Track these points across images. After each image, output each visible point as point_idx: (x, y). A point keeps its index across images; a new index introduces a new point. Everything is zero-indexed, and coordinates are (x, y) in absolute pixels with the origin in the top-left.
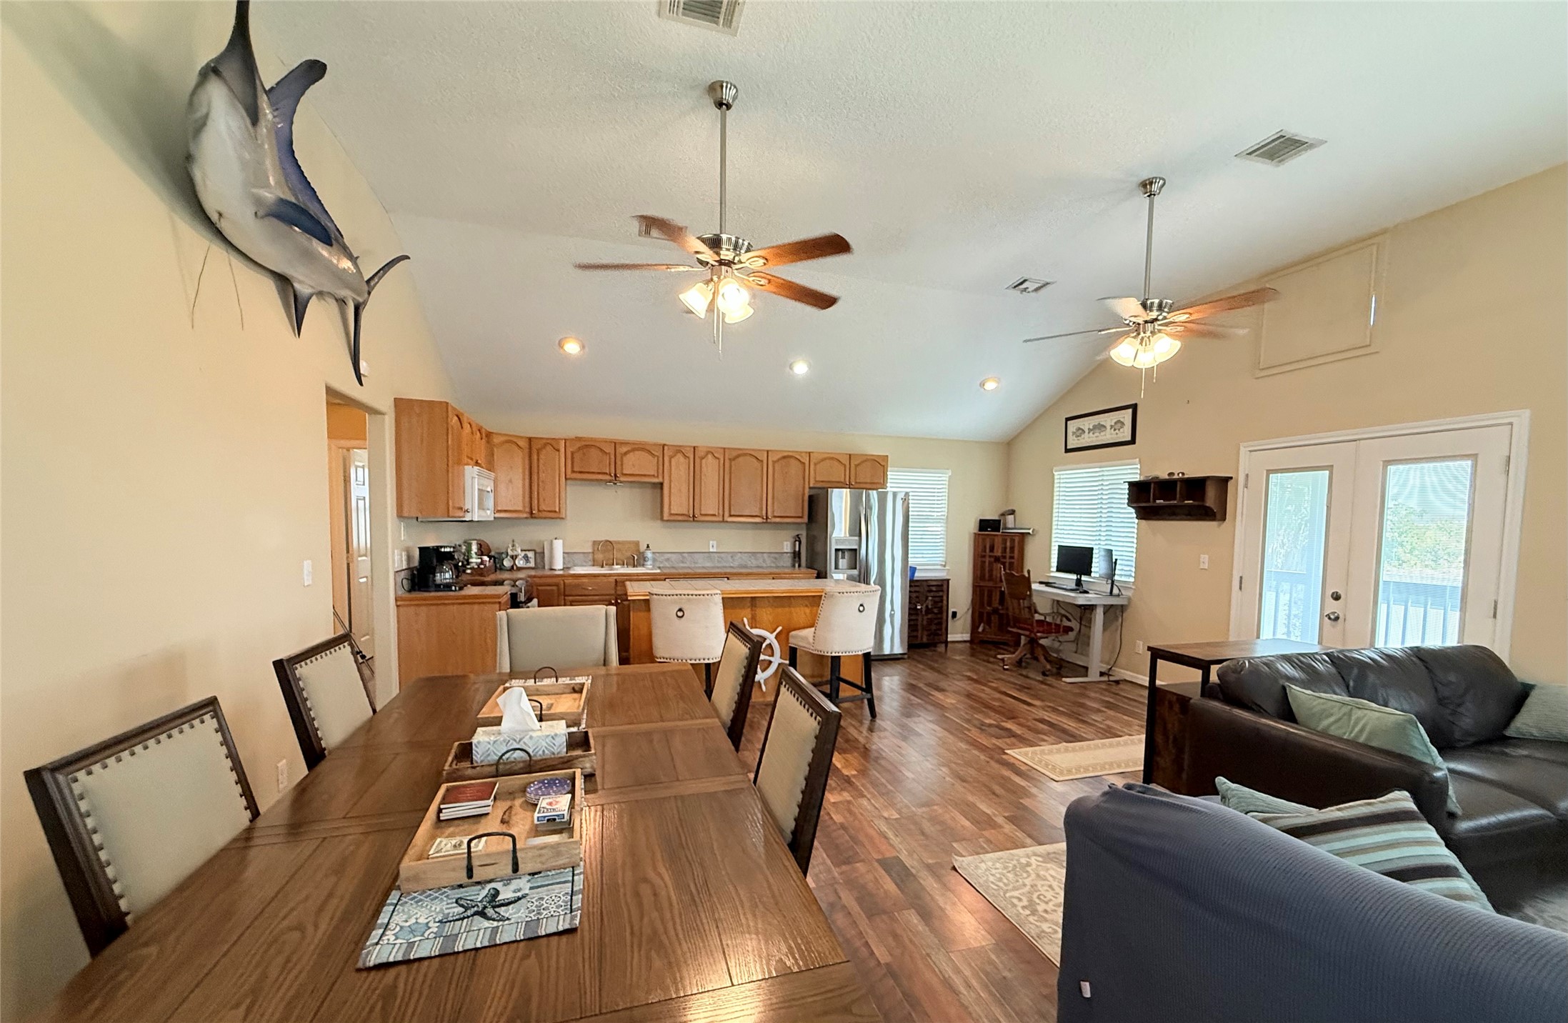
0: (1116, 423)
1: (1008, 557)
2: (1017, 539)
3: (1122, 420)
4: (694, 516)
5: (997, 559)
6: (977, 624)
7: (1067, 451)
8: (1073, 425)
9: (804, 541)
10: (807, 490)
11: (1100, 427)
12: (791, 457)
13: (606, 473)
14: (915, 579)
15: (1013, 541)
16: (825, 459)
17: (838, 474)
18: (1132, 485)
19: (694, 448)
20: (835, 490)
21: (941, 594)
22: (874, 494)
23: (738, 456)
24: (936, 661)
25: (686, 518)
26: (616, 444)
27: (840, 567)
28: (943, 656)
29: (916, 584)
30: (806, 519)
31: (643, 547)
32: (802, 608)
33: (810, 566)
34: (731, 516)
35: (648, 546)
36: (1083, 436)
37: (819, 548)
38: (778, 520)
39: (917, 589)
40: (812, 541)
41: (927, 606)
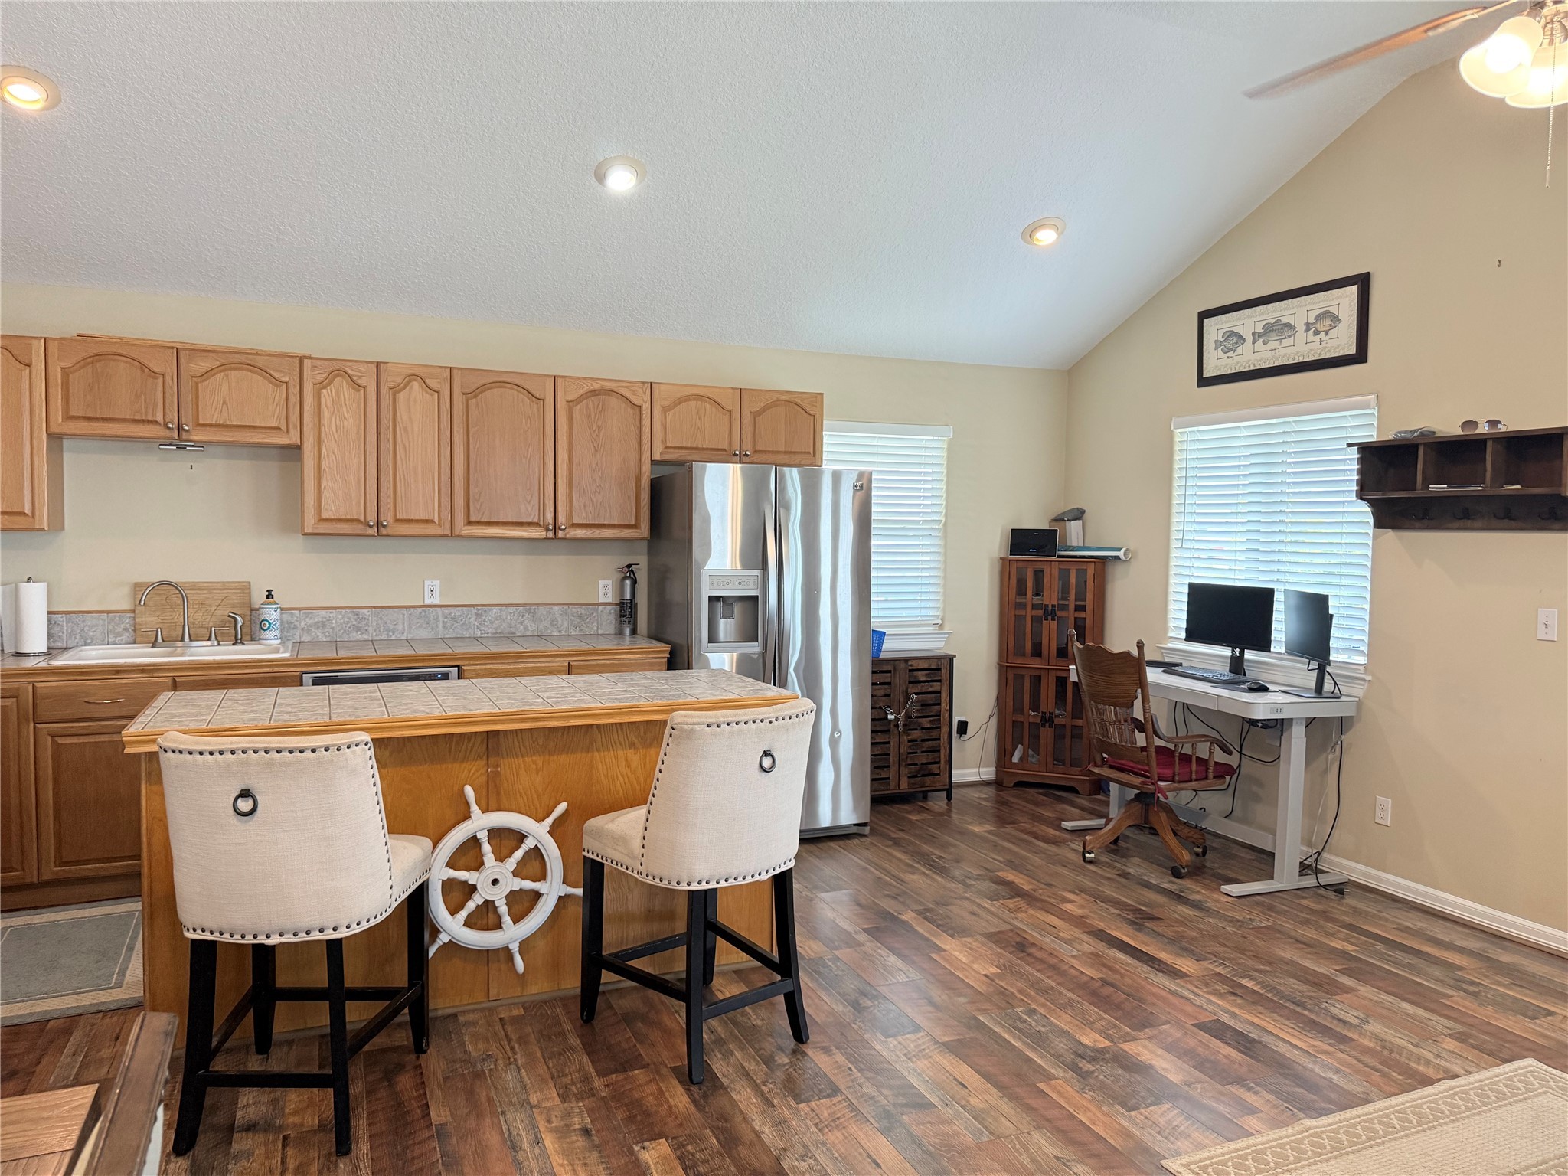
0: (1318, 318)
1: (1072, 607)
2: (1091, 571)
3: (1334, 310)
4: (378, 524)
5: (1050, 613)
6: (1009, 747)
7: (1203, 381)
8: (1214, 328)
9: (642, 577)
10: (646, 468)
11: (1282, 329)
12: (608, 392)
13: (156, 422)
14: (883, 655)
15: (1082, 573)
16: (686, 399)
17: (716, 434)
18: (1368, 452)
19: (378, 365)
20: (708, 464)
21: (936, 686)
22: (793, 477)
23: (485, 388)
24: (932, 840)
25: (359, 529)
26: (178, 352)
27: (722, 636)
28: (943, 820)
29: (886, 668)
30: (644, 530)
31: (258, 597)
32: (621, 753)
33: (656, 636)
34: (470, 523)
35: (270, 595)
36: (1239, 350)
37: (675, 594)
38: (580, 533)
39: (887, 678)
40: (660, 579)
41: (908, 716)
